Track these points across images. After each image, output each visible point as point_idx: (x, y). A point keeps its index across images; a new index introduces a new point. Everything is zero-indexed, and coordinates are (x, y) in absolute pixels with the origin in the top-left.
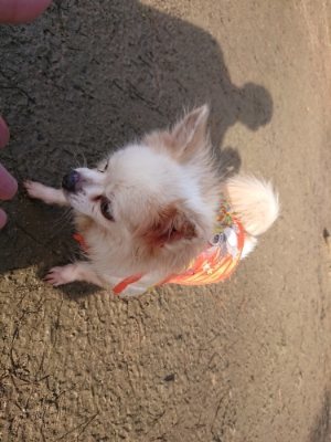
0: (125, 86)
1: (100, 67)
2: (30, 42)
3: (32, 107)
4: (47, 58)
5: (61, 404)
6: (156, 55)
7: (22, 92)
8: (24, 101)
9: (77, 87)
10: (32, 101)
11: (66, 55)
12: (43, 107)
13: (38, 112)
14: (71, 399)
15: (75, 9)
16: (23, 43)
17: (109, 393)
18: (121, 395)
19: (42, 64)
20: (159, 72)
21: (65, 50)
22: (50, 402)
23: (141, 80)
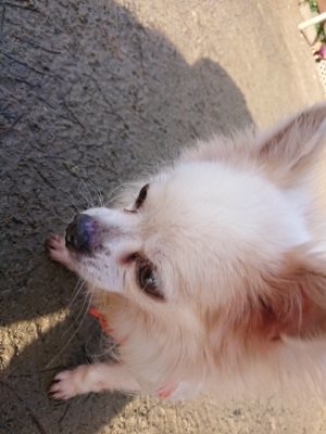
0: (187, 125)
1: (170, 108)
2: (124, 79)
3: (127, 132)
4: (135, 94)
5: (151, 420)
6: (207, 105)
7: (119, 119)
8: (121, 126)
9: (156, 122)
10: (127, 127)
11: (147, 95)
12: (133, 133)
13: (131, 137)
14: (160, 416)
15: (152, 60)
16: (119, 79)
17: (189, 417)
18: (199, 422)
19: (132, 98)
20: (210, 119)
21: (147, 91)
22: (143, 414)
23: (198, 123)
